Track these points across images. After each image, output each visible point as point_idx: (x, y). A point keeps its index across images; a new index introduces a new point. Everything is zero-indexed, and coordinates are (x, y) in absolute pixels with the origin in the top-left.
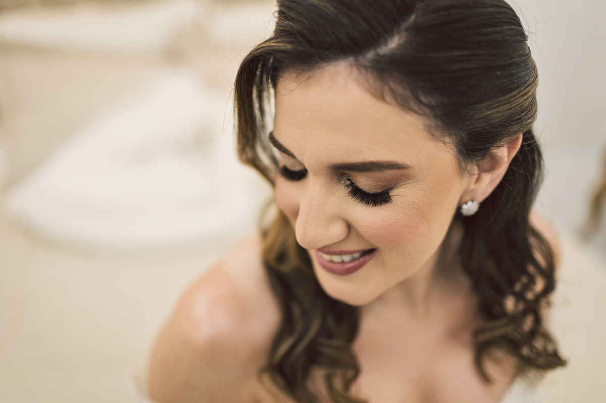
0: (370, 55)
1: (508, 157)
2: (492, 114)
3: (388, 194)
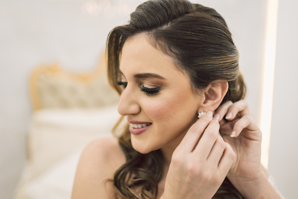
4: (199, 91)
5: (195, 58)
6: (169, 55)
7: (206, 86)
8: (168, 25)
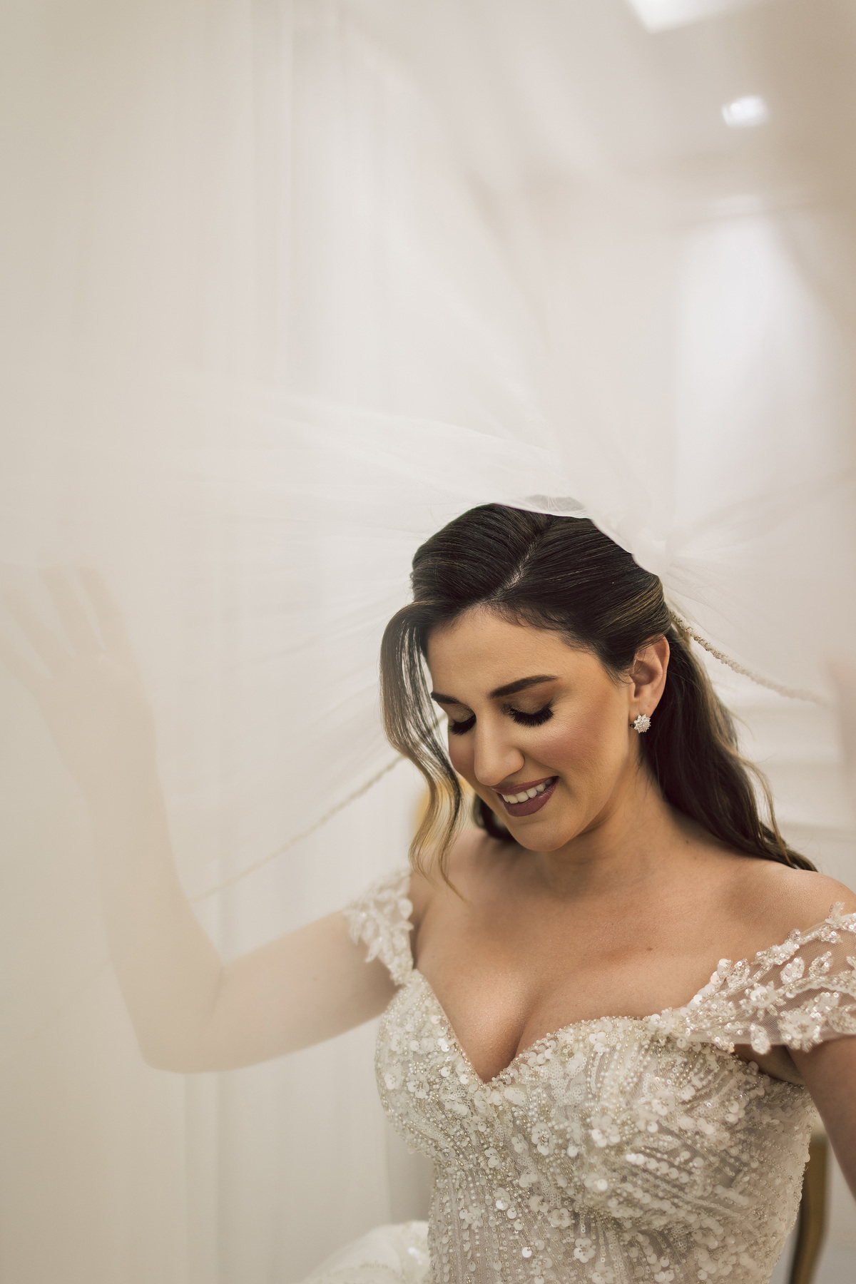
0: (499, 592)
1: (663, 670)
2: (621, 620)
3: (550, 711)
4: (622, 676)
5: (598, 617)
6: (552, 629)
7: (632, 659)
8: (519, 571)
